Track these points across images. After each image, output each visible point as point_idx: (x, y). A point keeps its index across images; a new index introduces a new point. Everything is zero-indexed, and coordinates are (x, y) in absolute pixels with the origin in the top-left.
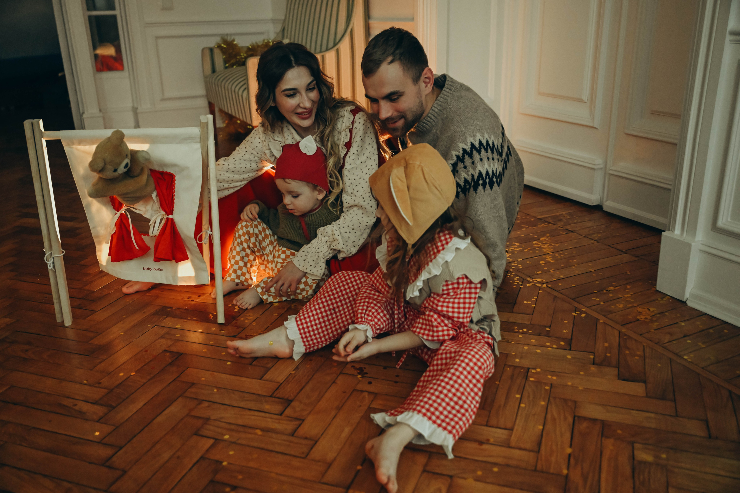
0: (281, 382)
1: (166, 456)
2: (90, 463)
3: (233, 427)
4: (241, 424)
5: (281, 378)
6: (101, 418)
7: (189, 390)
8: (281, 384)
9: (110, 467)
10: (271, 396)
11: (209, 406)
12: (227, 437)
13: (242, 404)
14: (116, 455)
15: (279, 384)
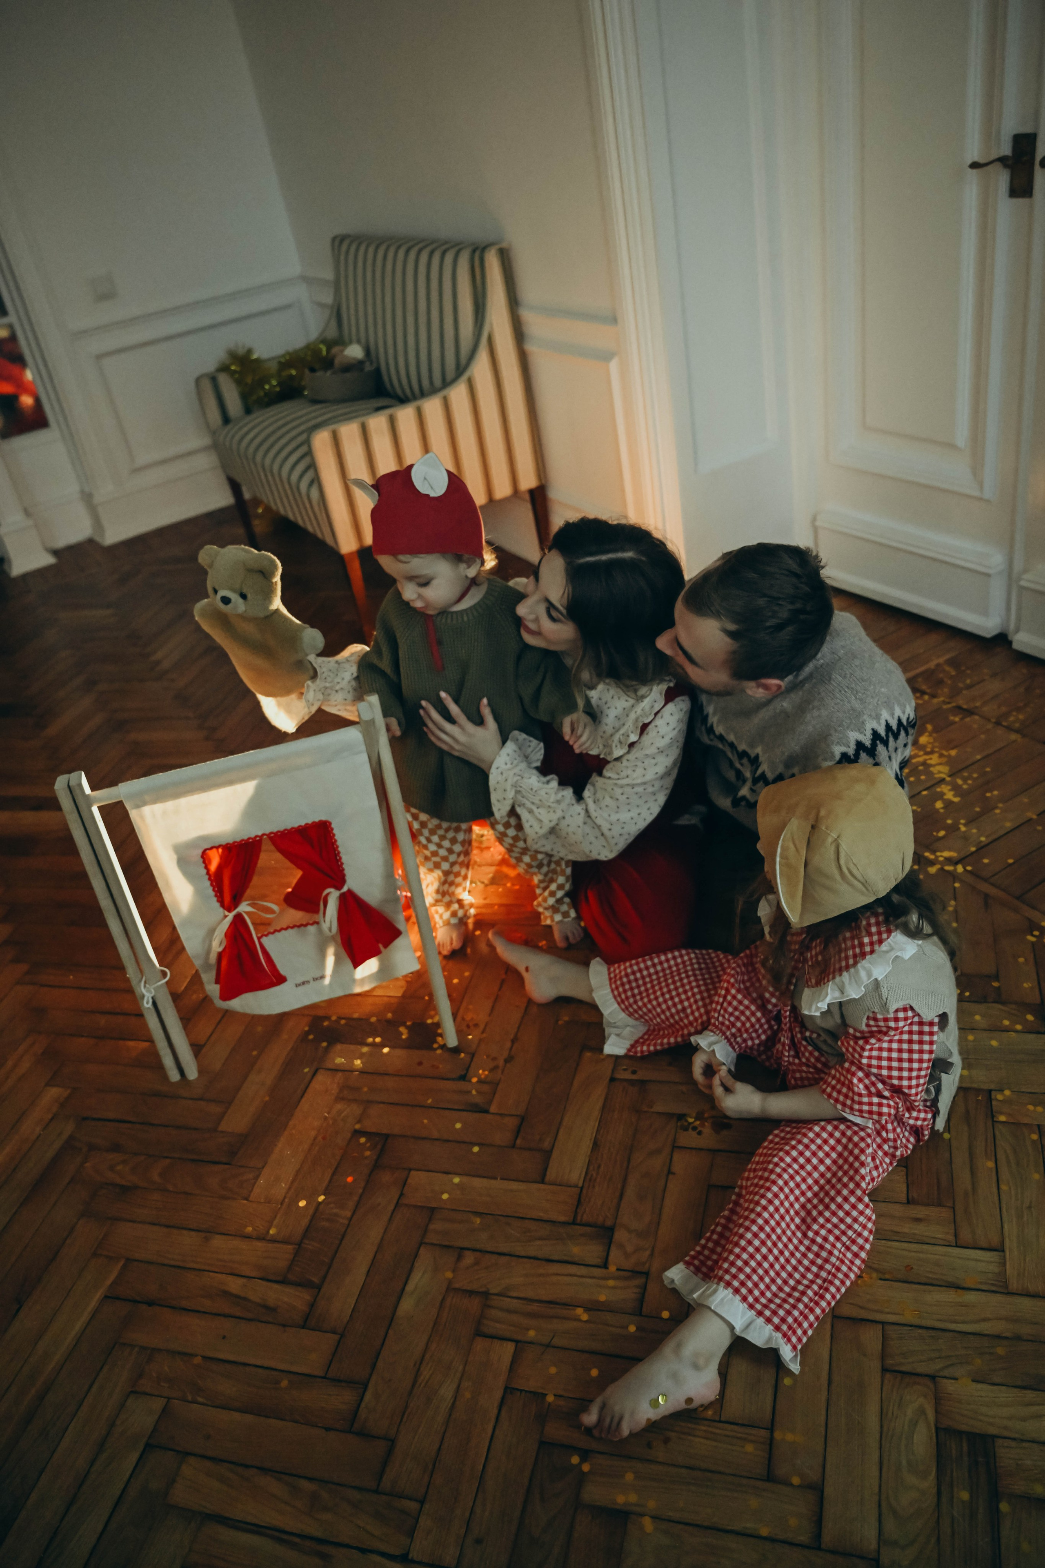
0: (580, 1185)
1: (447, 1392)
2: (327, 1429)
3: (534, 1307)
4: (545, 1298)
5: (576, 1175)
6: (307, 1317)
7: (432, 1227)
8: (582, 1188)
9: (364, 1435)
10: (574, 1223)
11: (477, 1263)
12: (532, 1333)
13: (532, 1251)
14: (363, 1405)
15: (577, 1190)
